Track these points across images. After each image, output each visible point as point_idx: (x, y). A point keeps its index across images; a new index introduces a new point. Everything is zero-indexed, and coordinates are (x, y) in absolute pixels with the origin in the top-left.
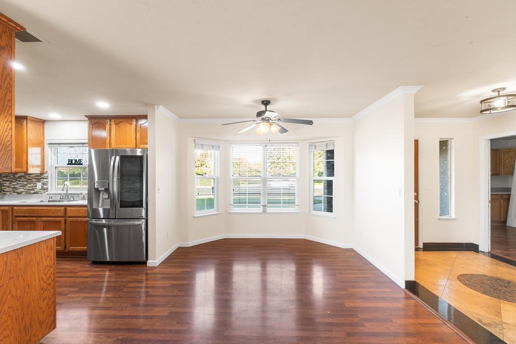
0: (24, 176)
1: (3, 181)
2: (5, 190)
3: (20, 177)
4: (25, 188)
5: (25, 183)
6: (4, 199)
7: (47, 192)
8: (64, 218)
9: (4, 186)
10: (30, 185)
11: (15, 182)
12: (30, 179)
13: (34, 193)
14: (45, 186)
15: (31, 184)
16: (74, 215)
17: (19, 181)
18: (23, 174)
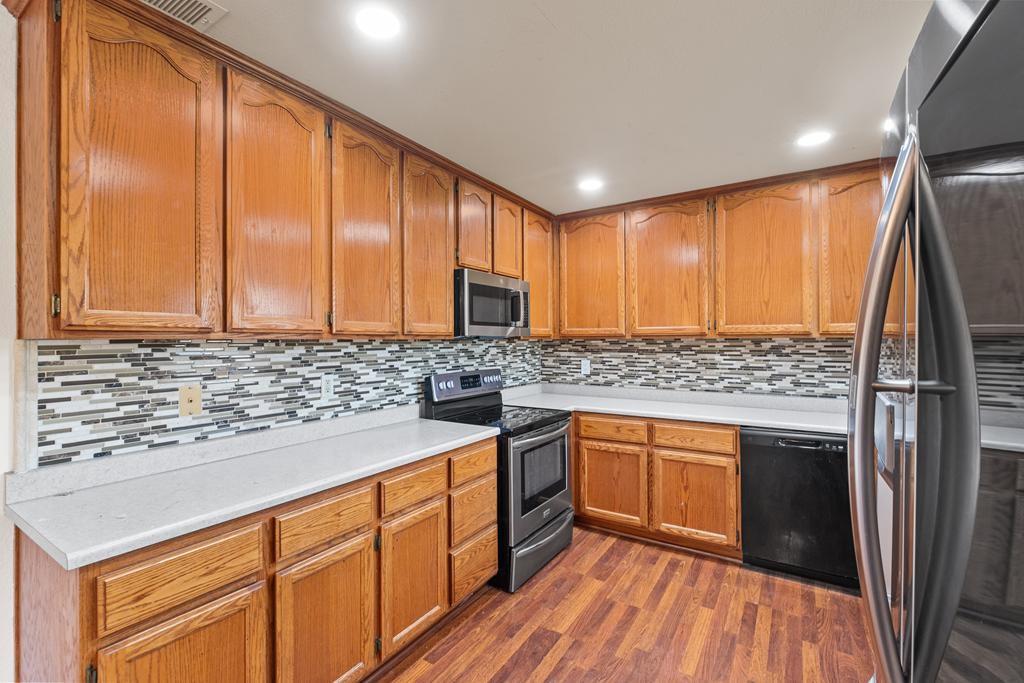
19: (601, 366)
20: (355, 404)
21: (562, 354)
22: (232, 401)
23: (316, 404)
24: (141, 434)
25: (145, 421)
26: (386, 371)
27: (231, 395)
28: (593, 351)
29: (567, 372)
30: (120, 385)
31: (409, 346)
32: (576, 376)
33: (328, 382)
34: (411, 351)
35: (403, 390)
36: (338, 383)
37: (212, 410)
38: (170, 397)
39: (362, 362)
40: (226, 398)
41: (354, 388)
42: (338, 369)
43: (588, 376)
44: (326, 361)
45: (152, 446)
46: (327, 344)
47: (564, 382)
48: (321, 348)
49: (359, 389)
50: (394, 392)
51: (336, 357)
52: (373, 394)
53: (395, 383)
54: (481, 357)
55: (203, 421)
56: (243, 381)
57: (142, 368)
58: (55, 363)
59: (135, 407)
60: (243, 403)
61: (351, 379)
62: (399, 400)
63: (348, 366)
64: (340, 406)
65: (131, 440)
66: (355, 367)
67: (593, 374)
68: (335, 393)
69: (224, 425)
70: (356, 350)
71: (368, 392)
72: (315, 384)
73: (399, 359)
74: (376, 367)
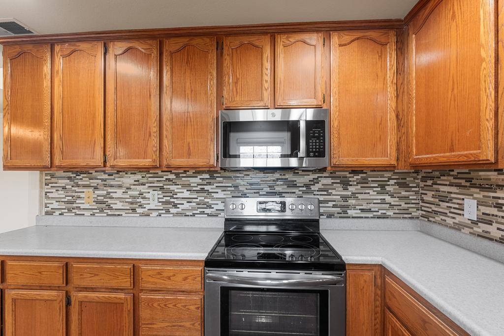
19: (494, 211)
20: (173, 210)
21: (442, 188)
22: (105, 200)
23: (148, 207)
24: (73, 209)
25: (73, 204)
26: (197, 191)
27: (105, 197)
28: (481, 187)
29: (447, 211)
30: (66, 189)
31: (219, 175)
32: (458, 219)
33: (154, 195)
34: (221, 179)
35: (212, 206)
36: (162, 196)
37: (97, 202)
38: (82, 195)
39: (178, 185)
40: (102, 198)
41: (172, 200)
42: (162, 188)
43: (473, 222)
44: (154, 183)
45: (76, 214)
46: (154, 173)
47: (443, 224)
48: (151, 175)
49: (176, 201)
50: (205, 206)
51: (160, 181)
52: (187, 206)
53: (206, 200)
54: (307, 186)
55: (93, 207)
56: (109, 190)
57: (73, 182)
58: (49, 179)
59: (71, 198)
60: (110, 201)
61: (171, 195)
62: (209, 212)
63: (168, 187)
64: (162, 210)
65: (69, 210)
66: (173, 188)
67: (480, 220)
68: (159, 202)
69: (102, 211)
70: (174, 177)
71: (183, 204)
72: (147, 195)
73: (209, 184)
74: (189, 188)
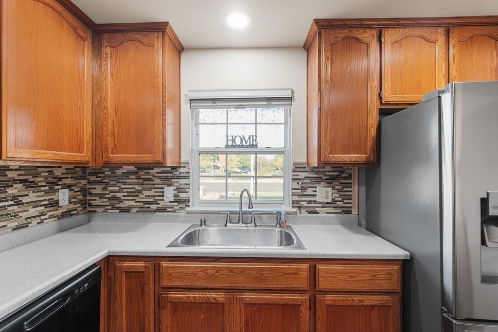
0: (135, 173)
1: (89, 182)
2: (94, 203)
3: (127, 175)
4: (137, 199)
5: (138, 188)
6: (94, 223)
7: (187, 209)
8: (306, 297)
9: (90, 194)
10: (148, 193)
11: (114, 186)
12: (150, 180)
13: (158, 210)
14: (182, 196)
15: (150, 189)
16: (338, 287)
17: (125, 183)
18: (132, 168)
